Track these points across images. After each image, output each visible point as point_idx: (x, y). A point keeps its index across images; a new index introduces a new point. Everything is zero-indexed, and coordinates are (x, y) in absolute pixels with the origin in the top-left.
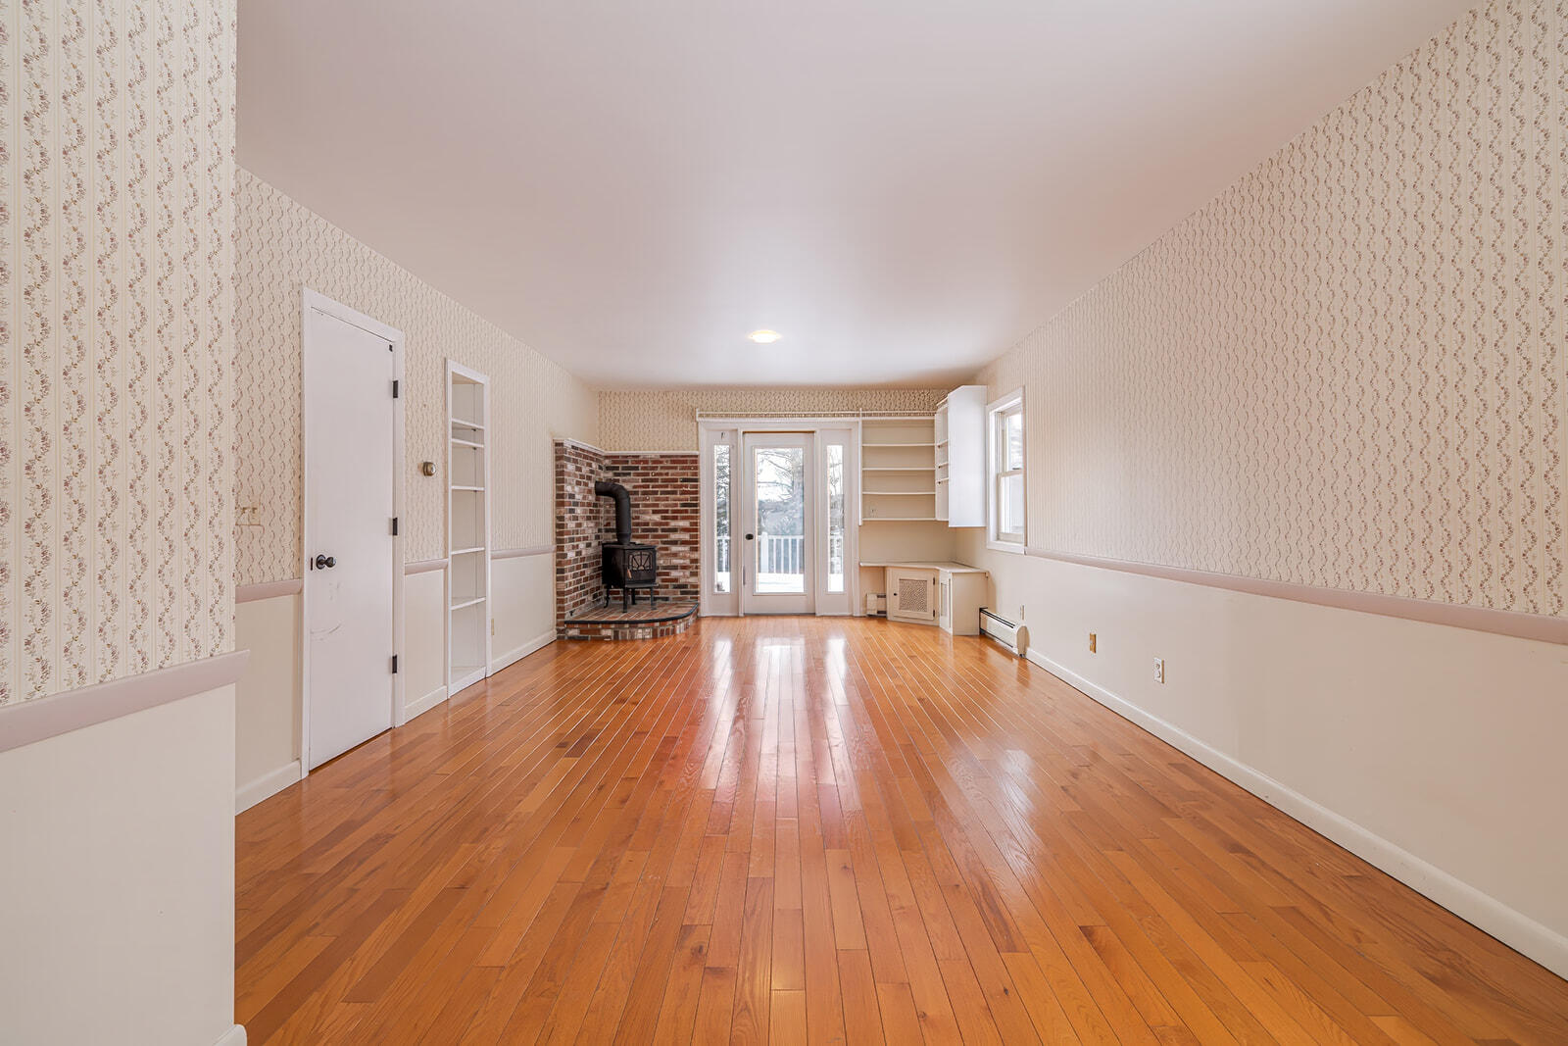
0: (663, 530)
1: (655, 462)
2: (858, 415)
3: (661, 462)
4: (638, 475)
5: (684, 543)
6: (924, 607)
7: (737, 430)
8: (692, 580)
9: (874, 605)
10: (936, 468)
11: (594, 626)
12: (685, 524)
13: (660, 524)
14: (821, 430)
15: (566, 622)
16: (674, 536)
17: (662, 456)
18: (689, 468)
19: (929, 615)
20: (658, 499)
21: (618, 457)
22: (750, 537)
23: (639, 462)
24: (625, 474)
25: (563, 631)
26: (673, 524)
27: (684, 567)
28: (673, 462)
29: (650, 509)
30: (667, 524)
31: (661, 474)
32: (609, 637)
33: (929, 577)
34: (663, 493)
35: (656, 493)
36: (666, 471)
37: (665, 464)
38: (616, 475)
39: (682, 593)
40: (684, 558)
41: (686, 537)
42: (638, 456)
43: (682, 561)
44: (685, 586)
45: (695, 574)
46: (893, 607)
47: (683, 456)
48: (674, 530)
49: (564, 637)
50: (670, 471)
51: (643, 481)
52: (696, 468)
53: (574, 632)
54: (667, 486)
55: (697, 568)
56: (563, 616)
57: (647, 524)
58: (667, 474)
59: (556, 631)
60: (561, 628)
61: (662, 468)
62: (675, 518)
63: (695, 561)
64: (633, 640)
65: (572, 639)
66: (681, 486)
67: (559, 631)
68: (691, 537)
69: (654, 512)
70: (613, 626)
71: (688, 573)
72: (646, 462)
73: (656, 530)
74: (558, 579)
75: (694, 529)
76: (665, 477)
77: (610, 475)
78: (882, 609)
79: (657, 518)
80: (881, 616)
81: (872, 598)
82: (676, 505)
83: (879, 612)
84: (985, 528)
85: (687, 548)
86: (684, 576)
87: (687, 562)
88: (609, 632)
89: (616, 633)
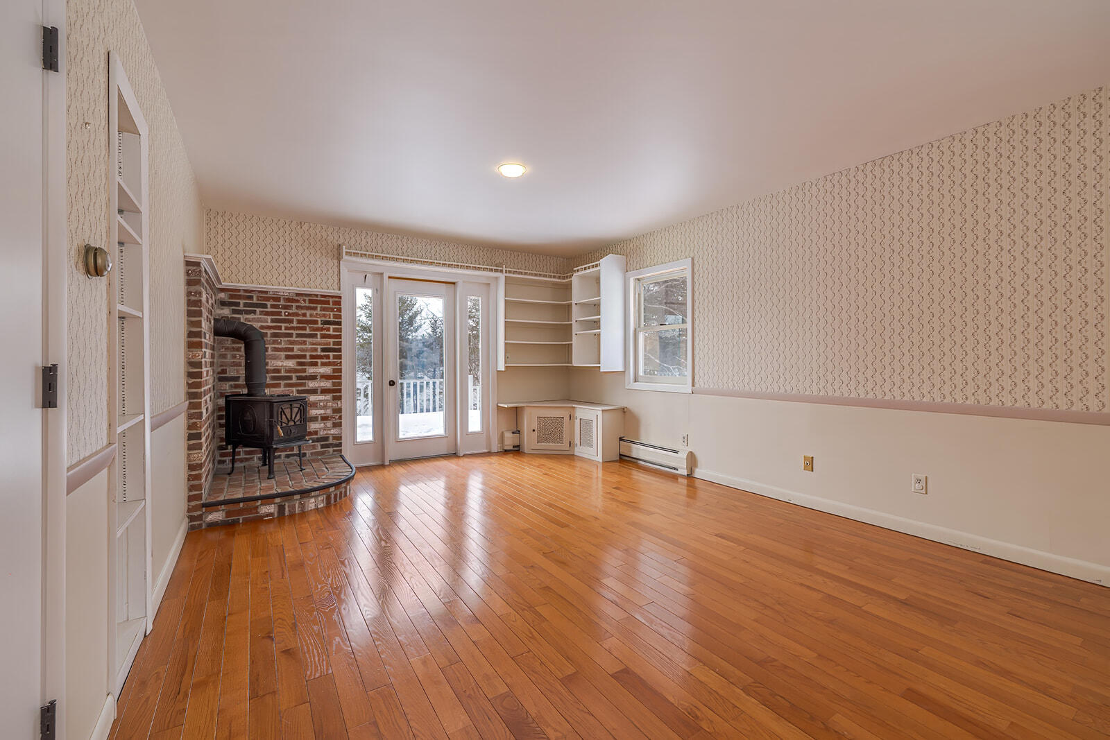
0: (299, 378)
1: (288, 300)
2: (501, 271)
3: (298, 301)
4: (267, 314)
5: (324, 391)
6: (561, 440)
7: (382, 274)
8: (334, 431)
9: (509, 440)
10: (573, 322)
11: (251, 504)
12: (327, 370)
13: (296, 371)
14: (464, 282)
15: (204, 505)
16: (311, 385)
17: (298, 294)
18: (332, 310)
19: (565, 446)
20: (291, 343)
21: (239, 290)
22: (392, 383)
23: (268, 299)
24: (248, 312)
25: (200, 518)
26: (311, 370)
27: (325, 418)
28: (311, 301)
29: (283, 354)
30: (304, 371)
31: (297, 315)
32: (271, 514)
33: (565, 414)
34: (299, 335)
35: (290, 335)
36: (303, 311)
37: (303, 304)
38: (234, 312)
39: (323, 447)
40: (325, 407)
41: (328, 384)
42: (266, 292)
43: (322, 412)
44: (326, 439)
45: (338, 425)
46: (530, 441)
47: (323, 296)
48: (313, 378)
49: (200, 525)
50: (308, 313)
51: (273, 321)
52: (339, 310)
53: (216, 516)
54: (304, 329)
55: (340, 418)
56: (199, 497)
57: (278, 371)
58: (304, 315)
59: (187, 520)
60: (195, 514)
61: (298, 307)
62: (315, 364)
63: (339, 411)
64: (303, 514)
65: (213, 526)
66: (322, 329)
67: (192, 519)
68: (334, 384)
69: (288, 357)
70: (278, 500)
71: (329, 424)
72: (278, 299)
73: (290, 378)
74: (190, 448)
75: (336, 376)
76: (300, 318)
77: (226, 312)
78: (517, 444)
79: (291, 364)
80: (517, 451)
81: (508, 435)
82: (316, 350)
83: (513, 447)
84: (624, 372)
85: (329, 397)
86: (325, 428)
87: (329, 412)
88: (271, 509)
89: (281, 509)
